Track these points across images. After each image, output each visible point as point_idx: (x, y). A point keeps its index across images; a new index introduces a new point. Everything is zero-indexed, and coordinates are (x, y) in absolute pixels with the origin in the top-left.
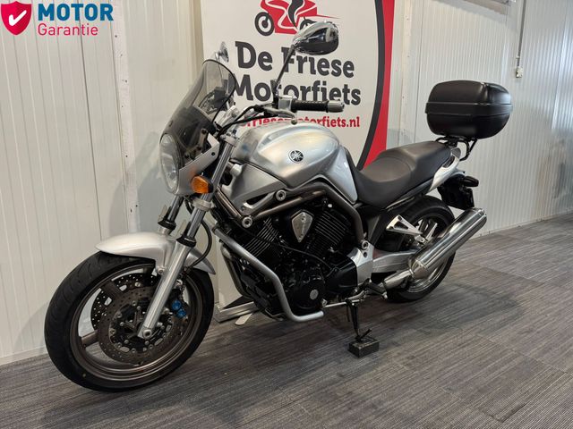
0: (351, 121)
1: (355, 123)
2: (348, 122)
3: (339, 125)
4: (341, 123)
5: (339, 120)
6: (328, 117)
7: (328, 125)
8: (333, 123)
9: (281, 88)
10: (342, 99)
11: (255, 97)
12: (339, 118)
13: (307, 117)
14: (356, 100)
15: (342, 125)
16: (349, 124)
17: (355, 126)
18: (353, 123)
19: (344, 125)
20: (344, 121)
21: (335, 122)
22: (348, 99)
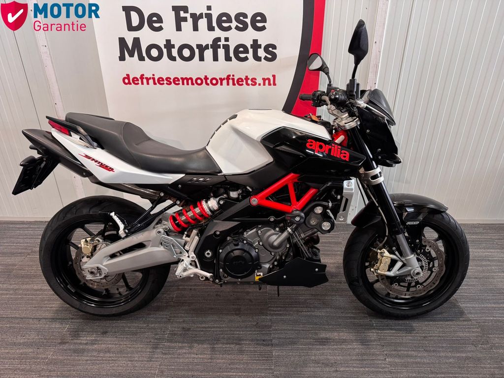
0: (264, 80)
3: (248, 84)
4: (250, 82)
6: (233, 76)
7: (234, 84)
8: (239, 82)
9: (174, 48)
10: (250, 55)
11: (146, 58)
12: (247, 77)
13: (206, 76)
14: (270, 57)
15: (252, 84)
16: (262, 82)
17: (270, 84)
18: (267, 81)
19: (255, 84)
20: (254, 80)
21: (242, 81)
22: (259, 55)
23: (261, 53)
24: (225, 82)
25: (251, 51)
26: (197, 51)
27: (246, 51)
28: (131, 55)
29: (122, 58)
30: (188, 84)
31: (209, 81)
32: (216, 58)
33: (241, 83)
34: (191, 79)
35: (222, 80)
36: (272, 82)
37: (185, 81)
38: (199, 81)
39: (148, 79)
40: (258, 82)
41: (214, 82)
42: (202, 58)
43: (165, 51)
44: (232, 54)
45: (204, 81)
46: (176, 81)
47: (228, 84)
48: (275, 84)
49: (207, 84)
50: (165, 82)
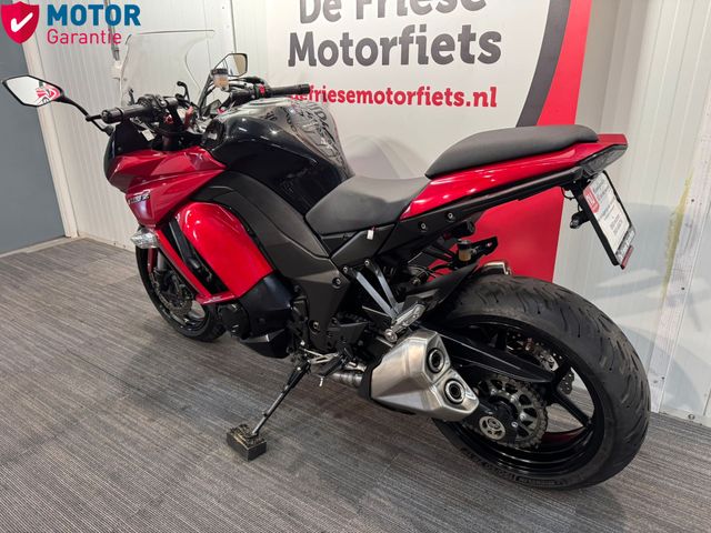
0: (476, 95)
1: (487, 99)
2: (469, 97)
3: (449, 103)
4: (452, 99)
5: (448, 93)
6: (428, 88)
7: (428, 103)
8: (436, 99)
9: (352, 45)
10: (456, 54)
11: (318, 62)
12: (448, 90)
13: (389, 89)
14: (489, 54)
15: (456, 104)
16: (472, 100)
17: (485, 104)
18: (481, 99)
19: (461, 103)
20: (459, 96)
21: (441, 98)
22: (471, 52)
23: (475, 49)
24: (415, 99)
25: (458, 45)
26: (380, 48)
27: (451, 47)
28: (302, 59)
29: (292, 63)
30: (364, 102)
31: (392, 98)
32: (405, 61)
33: (438, 101)
34: (369, 93)
35: (411, 95)
36: (489, 101)
37: (362, 97)
38: (379, 97)
39: (317, 93)
40: (466, 99)
41: (400, 98)
42: (386, 61)
43: (340, 49)
44: (428, 53)
45: (386, 97)
46: (349, 97)
47: (419, 103)
48: (494, 104)
49: (390, 102)
50: (337, 98)
